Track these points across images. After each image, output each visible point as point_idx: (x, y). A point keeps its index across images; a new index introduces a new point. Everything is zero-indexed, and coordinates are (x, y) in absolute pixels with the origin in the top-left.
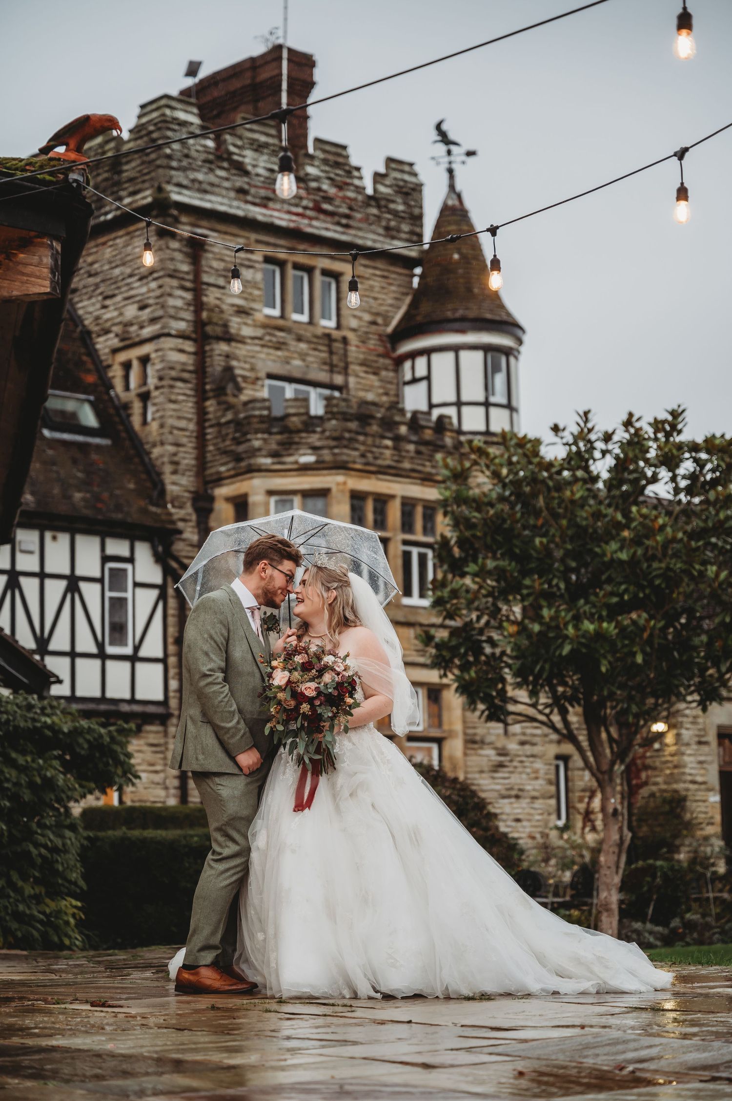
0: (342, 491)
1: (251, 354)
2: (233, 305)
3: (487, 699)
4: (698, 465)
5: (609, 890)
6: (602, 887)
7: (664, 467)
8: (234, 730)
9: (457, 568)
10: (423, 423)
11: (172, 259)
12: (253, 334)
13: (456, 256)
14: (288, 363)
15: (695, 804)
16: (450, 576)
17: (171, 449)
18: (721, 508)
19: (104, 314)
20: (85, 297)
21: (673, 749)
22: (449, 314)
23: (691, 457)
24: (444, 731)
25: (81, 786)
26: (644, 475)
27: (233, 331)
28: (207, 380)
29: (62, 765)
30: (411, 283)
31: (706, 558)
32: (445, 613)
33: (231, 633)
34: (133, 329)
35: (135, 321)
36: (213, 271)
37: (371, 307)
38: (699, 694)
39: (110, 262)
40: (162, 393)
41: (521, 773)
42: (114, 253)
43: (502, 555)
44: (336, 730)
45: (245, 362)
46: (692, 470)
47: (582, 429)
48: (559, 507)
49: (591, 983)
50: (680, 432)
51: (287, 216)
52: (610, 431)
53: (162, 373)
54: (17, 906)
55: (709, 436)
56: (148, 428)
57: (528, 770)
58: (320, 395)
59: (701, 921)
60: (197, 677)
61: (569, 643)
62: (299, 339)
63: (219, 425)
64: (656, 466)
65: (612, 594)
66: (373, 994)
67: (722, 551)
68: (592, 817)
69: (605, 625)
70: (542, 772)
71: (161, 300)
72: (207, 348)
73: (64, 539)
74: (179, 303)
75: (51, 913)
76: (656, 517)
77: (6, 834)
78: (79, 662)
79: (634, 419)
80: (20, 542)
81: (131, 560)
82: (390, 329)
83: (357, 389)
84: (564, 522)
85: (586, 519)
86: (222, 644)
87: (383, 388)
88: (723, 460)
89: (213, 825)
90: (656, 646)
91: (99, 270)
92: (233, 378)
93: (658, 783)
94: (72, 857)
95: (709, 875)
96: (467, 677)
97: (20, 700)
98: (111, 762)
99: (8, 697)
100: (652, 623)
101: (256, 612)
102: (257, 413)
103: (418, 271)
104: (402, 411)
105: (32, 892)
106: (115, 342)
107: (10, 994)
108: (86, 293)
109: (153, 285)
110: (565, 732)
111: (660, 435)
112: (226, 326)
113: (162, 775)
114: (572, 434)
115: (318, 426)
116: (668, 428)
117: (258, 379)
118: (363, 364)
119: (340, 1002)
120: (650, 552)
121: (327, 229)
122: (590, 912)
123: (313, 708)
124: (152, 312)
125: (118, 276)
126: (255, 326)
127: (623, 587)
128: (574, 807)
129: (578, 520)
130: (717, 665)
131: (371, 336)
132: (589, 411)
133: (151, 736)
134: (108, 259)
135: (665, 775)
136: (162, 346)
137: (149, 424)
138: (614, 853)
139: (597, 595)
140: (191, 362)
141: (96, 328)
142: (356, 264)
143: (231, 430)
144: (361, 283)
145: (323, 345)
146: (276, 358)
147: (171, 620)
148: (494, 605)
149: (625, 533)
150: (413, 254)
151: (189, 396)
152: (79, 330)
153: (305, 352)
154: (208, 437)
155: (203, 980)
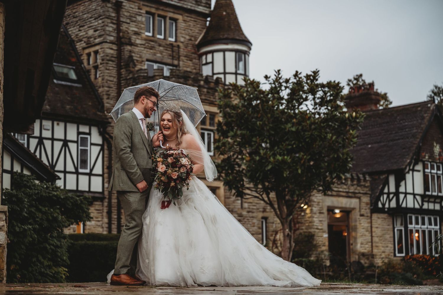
1: (140, 51)
2: (133, 31)
3: (237, 188)
4: (324, 93)
7: (310, 94)
8: (134, 173)
9: (225, 134)
10: (210, 80)
11: (108, 11)
12: (141, 43)
13: (224, 13)
14: (155, 55)
15: (318, 238)
16: (222, 138)
17: (106, 89)
19: (80, 33)
20: (72, 26)
21: (309, 215)
22: (221, 36)
23: (322, 90)
25: (68, 221)
26: (302, 97)
27: (133, 41)
28: (122, 61)
29: (61, 212)
30: (206, 24)
31: (327, 130)
32: (219, 152)
33: (133, 131)
34: (92, 39)
35: (92, 36)
36: (125, 17)
37: (189, 33)
38: (323, 188)
40: (103, 66)
41: (247, 224)
42: (84, 8)
43: (244, 129)
45: (138, 54)
46: (322, 95)
47: (277, 78)
48: (267, 109)
49: (289, 282)
50: (317, 80)
52: (288, 78)
53: (103, 58)
54: (41, 269)
55: (328, 81)
56: (97, 80)
57: (251, 223)
58: (168, 68)
60: (119, 150)
61: (271, 165)
62: (160, 45)
63: (126, 79)
64: (307, 93)
65: (289, 145)
66: (194, 284)
67: (334, 128)
68: (276, 242)
69: (286, 157)
70: (256, 224)
71: (103, 28)
72: (122, 48)
73: (62, 125)
74: (111, 29)
75: (55, 273)
77: (36, 240)
78: (67, 175)
79: (298, 73)
80: (44, 125)
81: (89, 134)
82: (197, 43)
83: (184, 67)
84: (269, 115)
85: (278, 114)
86: (129, 136)
87: (194, 66)
88: (334, 91)
89: (126, 213)
90: (306, 166)
91: (78, 15)
92: (133, 60)
93: (303, 229)
94: (64, 250)
96: (228, 179)
97: (43, 185)
98: (81, 211)
99: (38, 184)
100: (305, 157)
101: (144, 121)
102: (142, 75)
103: (209, 19)
104: (202, 75)
105: (47, 264)
106: (84, 45)
108: (72, 25)
109: (100, 22)
110: (268, 202)
111: (309, 81)
112: (130, 39)
113: (101, 222)
114: (273, 79)
116: (312, 78)
117: (143, 61)
118: (186, 56)
120: (304, 128)
121: (172, 1)
124: (100, 33)
125: (85, 18)
126: (142, 39)
127: (293, 142)
128: (269, 239)
129: (275, 114)
131: (189, 45)
132: (280, 70)
133: (97, 206)
134: (81, 11)
135: (306, 226)
136: (103, 47)
137: (98, 79)
138: (287, 252)
139: (282, 145)
140: (115, 53)
141: (76, 39)
142: (184, 16)
143: (131, 82)
144: (185, 23)
145: (170, 48)
146: (150, 53)
147: (106, 159)
148: (240, 149)
149: (294, 120)
150: (207, 12)
151: (114, 67)
152: (69, 40)
153: (162, 51)
154: (122, 84)
155: (122, 280)
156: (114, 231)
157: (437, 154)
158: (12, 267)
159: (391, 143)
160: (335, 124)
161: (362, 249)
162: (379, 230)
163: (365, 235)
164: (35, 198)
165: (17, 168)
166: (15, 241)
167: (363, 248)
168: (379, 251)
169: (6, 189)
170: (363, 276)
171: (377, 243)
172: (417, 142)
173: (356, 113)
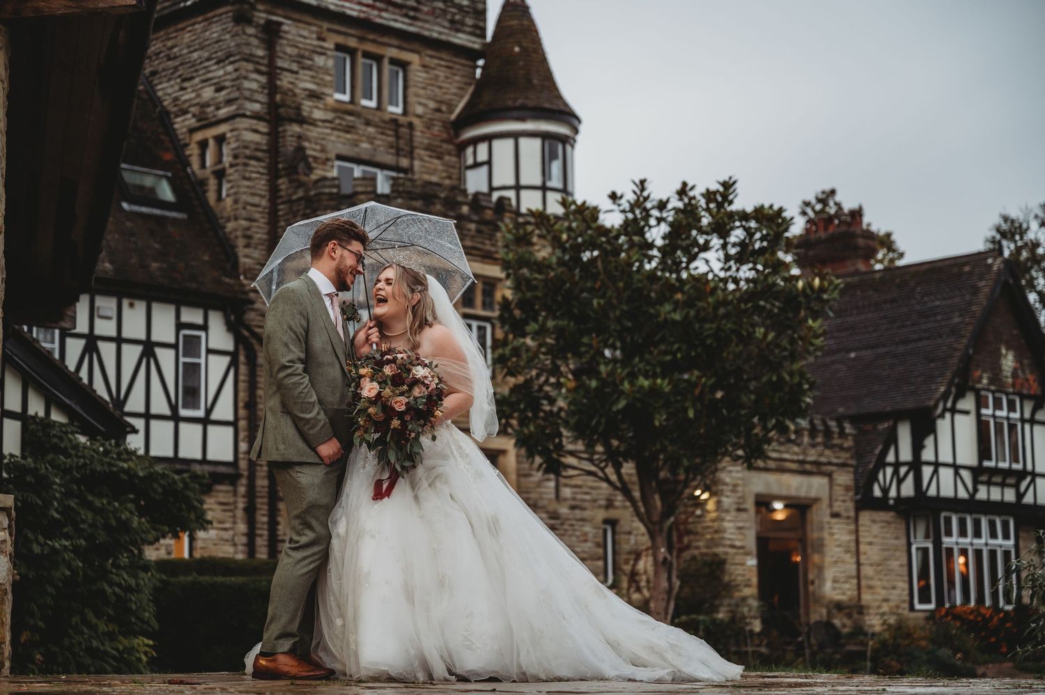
1: (321, 136)
2: (305, 90)
3: (545, 453)
4: (748, 233)
7: (715, 235)
8: (312, 421)
9: (518, 328)
10: (484, 204)
11: (248, 44)
12: (324, 117)
13: (517, 49)
14: (357, 146)
15: (733, 567)
16: (511, 337)
17: (244, 223)
19: (182, 95)
20: (165, 80)
21: (714, 515)
22: (510, 103)
23: (742, 226)
25: (155, 529)
26: (695, 243)
27: (305, 114)
28: (280, 160)
29: (137, 509)
30: (475, 73)
31: (754, 320)
32: (505, 371)
33: (310, 325)
34: (211, 109)
35: (211, 103)
36: (287, 57)
37: (435, 96)
38: (745, 451)
39: (189, 47)
40: (236, 171)
41: (571, 536)
42: (193, 38)
43: (562, 315)
45: (316, 144)
46: (742, 237)
47: (638, 198)
48: (616, 271)
49: (666, 671)
50: (731, 203)
51: (357, 7)
52: (665, 199)
53: (236, 151)
54: (91, 642)
55: (757, 206)
56: (222, 204)
57: (578, 533)
58: (388, 176)
61: (625, 398)
62: (368, 123)
63: (290, 202)
64: (707, 234)
65: (666, 353)
66: (448, 675)
67: (770, 314)
68: (637, 578)
69: (659, 381)
70: (590, 535)
71: (238, 82)
72: (280, 129)
73: (141, 307)
74: (254, 86)
75: (124, 650)
77: (81, 572)
78: (153, 423)
79: (688, 188)
80: (98, 308)
81: (205, 327)
82: (453, 117)
83: (422, 173)
84: (621, 285)
85: (641, 282)
86: (301, 334)
87: (446, 171)
88: (771, 229)
89: (292, 513)
90: (706, 402)
91: (178, 54)
92: (305, 158)
93: (700, 546)
94: (145, 597)
96: (526, 431)
97: (97, 445)
98: (184, 507)
99: (85, 443)
100: (703, 380)
101: (335, 299)
102: (327, 190)
103: (481, 62)
104: (464, 192)
105: (106, 629)
106: (192, 122)
108: (165, 76)
109: (230, 68)
110: (618, 484)
111: (712, 205)
112: (298, 108)
113: (231, 533)
114: (629, 202)
116: (719, 199)
117: (328, 159)
118: (428, 148)
120: (702, 314)
121: (396, 21)
124: (228, 94)
125: (195, 60)
126: (326, 109)
127: (676, 346)
128: (621, 569)
129: (633, 282)
130: (763, 422)
131: (436, 123)
132: (645, 180)
133: (221, 495)
134: (187, 43)
135: (707, 539)
136: (237, 126)
137: (224, 200)
138: (663, 599)
139: (651, 353)
140: (264, 142)
141: (175, 109)
142: (423, 54)
143: (302, 207)
144: (427, 72)
145: (390, 129)
146: (345, 141)
147: (242, 386)
148: (553, 362)
149: (679, 296)
150: (477, 46)
151: (262, 174)
152: (157, 110)
153: (373, 135)
154: (281, 213)
155: (281, 667)
156: (261, 553)
157: (1009, 374)
158: (24, 637)
159: (901, 349)
160: (773, 305)
161: (835, 592)
162: (876, 548)
163: (843, 562)
164: (78, 476)
165: (36, 407)
166: (31, 577)
167: (839, 591)
168: (876, 597)
169: (12, 456)
170: (838, 656)
171: (871, 579)
172: (961, 346)
173: (822, 280)
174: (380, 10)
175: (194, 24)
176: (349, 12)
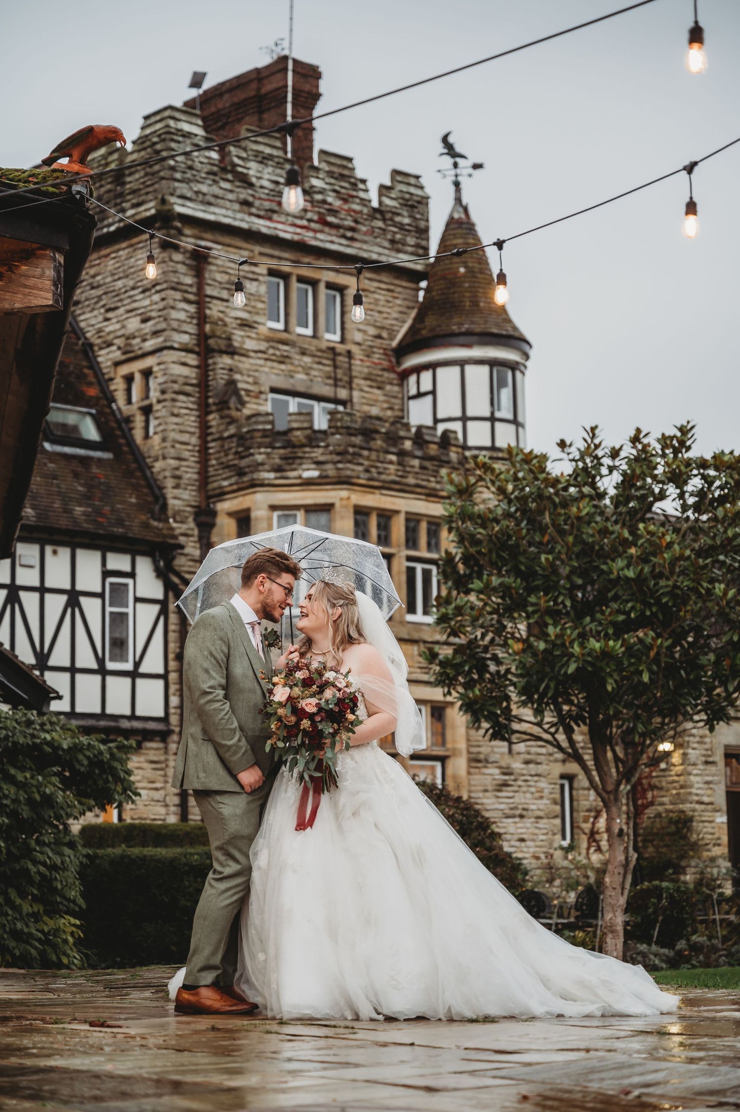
0: (346, 507)
1: (254, 368)
2: (236, 318)
3: (492, 717)
4: (706, 482)
5: (614, 912)
6: (607, 908)
7: (671, 484)
8: (234, 748)
9: (461, 584)
10: (427, 438)
11: (175, 272)
12: (256, 348)
13: (462, 270)
14: (292, 377)
15: (701, 825)
16: (454, 593)
17: (173, 463)
18: (730, 525)
19: (106, 326)
20: (89, 309)
21: (679, 769)
22: (455, 328)
23: (699, 474)
24: (447, 750)
25: (80, 803)
26: (650, 492)
27: (236, 344)
28: (210, 394)
29: (61, 782)
30: (417, 296)
31: (713, 575)
32: (449, 630)
33: (232, 650)
34: (137, 341)
35: (137, 334)
36: (217, 284)
37: (376, 321)
38: (707, 714)
39: (113, 275)
40: (164, 407)
41: (524, 792)
42: (117, 265)
43: (507, 571)
44: (338, 747)
45: (249, 376)
46: (700, 486)
47: (589, 446)
48: (566, 524)
49: (596, 1006)
50: (688, 448)
51: (291, 229)
52: (617, 447)
53: (164, 386)
54: (15, 924)
55: (718, 452)
56: (150, 441)
57: (533, 790)
58: (324, 409)
59: (708, 943)
60: (197, 694)
61: (575, 662)
62: (303, 353)
63: (222, 439)
64: (663, 483)
65: (619, 612)
66: (375, 1016)
67: (730, 569)
68: (597, 837)
69: (611, 643)
70: (546, 792)
71: (165, 312)
72: (210, 361)
73: (65, 553)
74: (182, 316)
75: (49, 932)
76: (664, 535)
77: (4, 851)
78: (79, 677)
79: (642, 436)
80: (20, 556)
81: (132, 575)
82: (395, 343)
83: (362, 404)
84: (571, 539)
85: (593, 536)
86: (222, 660)
87: (388, 402)
88: (731, 477)
89: (214, 843)
90: (663, 665)
91: (101, 282)
92: (236, 392)
93: (664, 803)
94: (71, 875)
95: (715, 897)
96: (471, 695)
97: (19, 715)
98: (110, 779)
99: (7, 713)
100: (659, 641)
101: (257, 627)
102: (260, 427)
103: (424, 284)
104: (407, 426)
105: (30, 910)
106: (117, 355)
107: (8, 1014)
108: (89, 306)
109: (156, 298)
110: (570, 751)
111: (667, 451)
112: (229, 339)
113: (162, 792)
114: (579, 450)
115: (323, 441)
116: (675, 442)
117: (261, 392)
118: (368, 378)
119: (342, 1024)
120: (657, 570)
121: (332, 242)
122: (595, 933)
123: (314, 724)
124: (155, 325)
125: (120, 289)
126: (259, 339)
127: (630, 605)
128: (579, 827)
129: (584, 536)
130: (724, 684)
131: (375, 350)
132: (596, 427)
133: (152, 752)
134: (110, 271)
135: (672, 795)
136: (165, 359)
137: (151, 438)
138: (619, 873)
139: (603, 613)
140: (194, 375)
141: (98, 341)
142: (360, 277)
143: (234, 445)
144: (366, 296)
145: (327, 359)
146: (279, 372)
147: (172, 636)
148: (499, 622)
149: (632, 551)
150: (419, 267)
151: (191, 409)
152: (80, 342)
153: (309, 365)
154: (211, 451)
155: (203, 1001)
174: (315, 231)
175: (118, 250)
176: (282, 235)
